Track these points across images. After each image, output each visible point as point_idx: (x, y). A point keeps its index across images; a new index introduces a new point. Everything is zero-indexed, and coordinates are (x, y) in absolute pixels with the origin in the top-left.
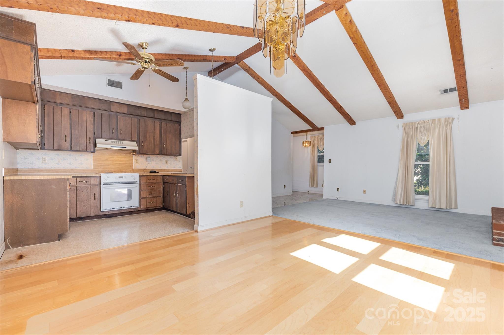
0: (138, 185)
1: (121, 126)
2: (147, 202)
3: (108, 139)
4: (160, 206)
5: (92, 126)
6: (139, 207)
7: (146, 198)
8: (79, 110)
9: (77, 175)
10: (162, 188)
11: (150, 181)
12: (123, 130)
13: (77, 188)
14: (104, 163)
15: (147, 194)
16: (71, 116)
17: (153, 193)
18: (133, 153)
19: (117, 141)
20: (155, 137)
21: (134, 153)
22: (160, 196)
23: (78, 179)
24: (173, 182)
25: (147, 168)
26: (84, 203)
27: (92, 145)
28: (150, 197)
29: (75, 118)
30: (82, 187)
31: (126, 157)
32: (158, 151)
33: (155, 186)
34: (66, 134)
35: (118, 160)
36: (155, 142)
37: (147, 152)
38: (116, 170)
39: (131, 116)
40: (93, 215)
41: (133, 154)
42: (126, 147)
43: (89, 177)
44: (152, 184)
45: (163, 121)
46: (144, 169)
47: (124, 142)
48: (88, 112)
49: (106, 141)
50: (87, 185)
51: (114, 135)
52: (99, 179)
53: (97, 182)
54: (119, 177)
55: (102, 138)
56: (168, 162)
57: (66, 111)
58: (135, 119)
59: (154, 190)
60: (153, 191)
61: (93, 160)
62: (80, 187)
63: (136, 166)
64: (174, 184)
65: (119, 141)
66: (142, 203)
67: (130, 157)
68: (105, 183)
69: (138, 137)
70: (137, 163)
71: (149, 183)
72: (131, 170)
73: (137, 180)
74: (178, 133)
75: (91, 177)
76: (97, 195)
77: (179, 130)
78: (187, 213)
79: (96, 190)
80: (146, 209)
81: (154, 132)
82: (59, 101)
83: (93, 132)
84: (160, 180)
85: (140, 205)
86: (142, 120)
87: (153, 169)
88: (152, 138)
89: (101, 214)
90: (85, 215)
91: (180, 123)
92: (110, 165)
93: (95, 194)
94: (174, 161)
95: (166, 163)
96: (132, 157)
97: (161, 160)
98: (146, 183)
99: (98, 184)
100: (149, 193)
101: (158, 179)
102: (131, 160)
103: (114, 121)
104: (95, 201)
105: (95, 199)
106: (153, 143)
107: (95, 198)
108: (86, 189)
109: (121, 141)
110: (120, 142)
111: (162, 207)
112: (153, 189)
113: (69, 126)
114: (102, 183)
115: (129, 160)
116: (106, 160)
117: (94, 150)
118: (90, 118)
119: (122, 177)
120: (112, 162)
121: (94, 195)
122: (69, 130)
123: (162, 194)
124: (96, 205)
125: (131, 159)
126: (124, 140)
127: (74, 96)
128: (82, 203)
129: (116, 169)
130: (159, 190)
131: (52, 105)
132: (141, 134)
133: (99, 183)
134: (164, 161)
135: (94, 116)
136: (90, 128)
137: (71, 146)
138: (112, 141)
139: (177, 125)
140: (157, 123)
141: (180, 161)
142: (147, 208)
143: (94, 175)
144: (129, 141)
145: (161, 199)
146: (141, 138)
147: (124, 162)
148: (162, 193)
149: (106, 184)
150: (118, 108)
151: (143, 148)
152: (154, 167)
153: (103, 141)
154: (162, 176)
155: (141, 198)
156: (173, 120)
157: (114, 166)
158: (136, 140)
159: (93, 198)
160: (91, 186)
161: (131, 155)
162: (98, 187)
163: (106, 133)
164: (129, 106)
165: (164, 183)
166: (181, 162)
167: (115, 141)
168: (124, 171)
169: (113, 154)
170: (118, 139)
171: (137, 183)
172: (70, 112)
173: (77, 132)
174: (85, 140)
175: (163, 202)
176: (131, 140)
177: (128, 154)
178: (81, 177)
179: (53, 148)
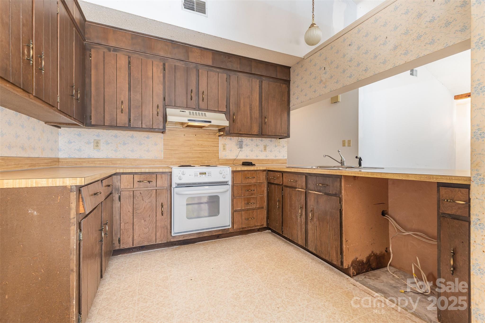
0: (229, 188)
1: (203, 87)
2: (243, 218)
3: (184, 109)
4: (263, 225)
5: (161, 87)
6: (230, 227)
7: (241, 210)
8: (142, 59)
9: (134, 171)
10: (266, 192)
11: (248, 180)
12: (205, 93)
13: (134, 194)
14: (179, 149)
15: (243, 203)
16: (129, 68)
17: (252, 201)
18: (220, 133)
19: (197, 112)
20: (253, 105)
21: (222, 133)
22: (263, 208)
23: (137, 178)
24: (294, 185)
25: (238, 158)
26: (145, 221)
27: (161, 118)
28: (248, 210)
29: (135, 74)
30: (141, 192)
31: (209, 140)
32: (255, 130)
33: (256, 190)
34: (122, 99)
35: (198, 144)
36: (253, 113)
37: (240, 131)
38: (195, 161)
39: (218, 70)
40: (159, 242)
41: (219, 136)
42: (210, 122)
43: (153, 173)
44: (250, 185)
45: (264, 78)
46: (235, 160)
47: (208, 114)
48: (155, 63)
49: (181, 112)
50: (150, 189)
51: (193, 103)
52: (169, 177)
53: (166, 182)
54: (201, 174)
55: (175, 106)
56: (267, 148)
57: (123, 61)
58: (224, 76)
59: (253, 196)
60: (252, 198)
61: (164, 145)
62: (139, 192)
63: (223, 154)
64: (297, 188)
65: (200, 112)
66: (236, 220)
67: (215, 140)
68: (178, 184)
69: (228, 106)
70: (224, 149)
71: (246, 184)
72: (215, 160)
73: (229, 178)
74: (286, 100)
75: (156, 173)
76: (166, 206)
77: (286, 93)
78: (344, 265)
79: (163, 199)
80: (241, 230)
81: (251, 97)
82: (112, 44)
83: (162, 97)
84: (262, 178)
85: (233, 223)
86: (234, 77)
87: (247, 159)
88: (248, 107)
89: (172, 240)
90: (146, 244)
91: (287, 82)
92: (188, 152)
93: (162, 204)
94: (276, 146)
95: (265, 150)
96: (217, 140)
97: (257, 146)
98: (242, 184)
99: (167, 186)
100: (246, 202)
101: (259, 178)
102: (216, 145)
103: (193, 78)
104: (162, 217)
105: (162, 214)
106: (249, 115)
107: (162, 212)
108: (149, 195)
109: (203, 112)
110: (202, 114)
111: (265, 226)
112: (252, 194)
113: (127, 86)
114: (174, 185)
115: (213, 145)
116: (182, 144)
117: (163, 127)
118: (158, 73)
119: (205, 173)
120: (190, 148)
121: (161, 207)
122: (127, 92)
123: (265, 204)
124: (165, 224)
125: (216, 143)
126: (208, 110)
127: (135, 35)
128: (143, 221)
129: (196, 159)
130: (261, 196)
131: (102, 50)
132: (232, 100)
133: (169, 185)
134: (262, 147)
135: (164, 70)
136: (158, 89)
137: (130, 120)
138: (190, 112)
139: (284, 86)
140: (256, 83)
141: (283, 147)
142: (242, 228)
143: (161, 170)
144: (215, 111)
145: (265, 212)
146: (232, 108)
147: (205, 149)
148: (266, 201)
149: (180, 185)
150: (199, 56)
151: (235, 123)
152: (247, 156)
153: (177, 111)
154: (265, 172)
155: (234, 212)
156: (278, 77)
157: (192, 154)
158: (225, 110)
159: (159, 213)
160: (156, 190)
161: (217, 138)
162: (167, 191)
163: (181, 99)
164: (216, 53)
165: (270, 184)
166: (285, 149)
167: (194, 112)
168: (207, 162)
169: (191, 135)
170: (200, 109)
171: (228, 185)
172: (129, 63)
173: (138, 97)
174: (151, 110)
175: (268, 218)
176: (218, 111)
177: (212, 136)
178: (142, 173)
179: (103, 123)
